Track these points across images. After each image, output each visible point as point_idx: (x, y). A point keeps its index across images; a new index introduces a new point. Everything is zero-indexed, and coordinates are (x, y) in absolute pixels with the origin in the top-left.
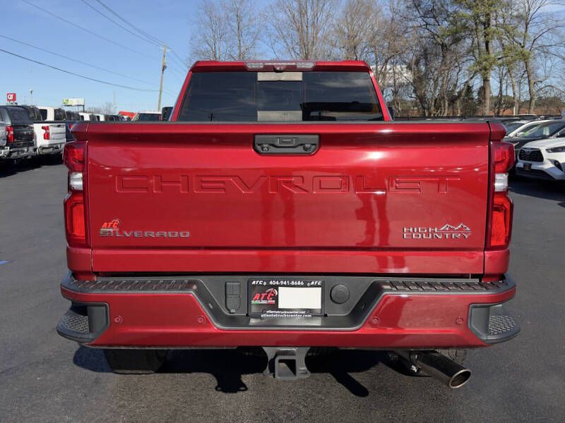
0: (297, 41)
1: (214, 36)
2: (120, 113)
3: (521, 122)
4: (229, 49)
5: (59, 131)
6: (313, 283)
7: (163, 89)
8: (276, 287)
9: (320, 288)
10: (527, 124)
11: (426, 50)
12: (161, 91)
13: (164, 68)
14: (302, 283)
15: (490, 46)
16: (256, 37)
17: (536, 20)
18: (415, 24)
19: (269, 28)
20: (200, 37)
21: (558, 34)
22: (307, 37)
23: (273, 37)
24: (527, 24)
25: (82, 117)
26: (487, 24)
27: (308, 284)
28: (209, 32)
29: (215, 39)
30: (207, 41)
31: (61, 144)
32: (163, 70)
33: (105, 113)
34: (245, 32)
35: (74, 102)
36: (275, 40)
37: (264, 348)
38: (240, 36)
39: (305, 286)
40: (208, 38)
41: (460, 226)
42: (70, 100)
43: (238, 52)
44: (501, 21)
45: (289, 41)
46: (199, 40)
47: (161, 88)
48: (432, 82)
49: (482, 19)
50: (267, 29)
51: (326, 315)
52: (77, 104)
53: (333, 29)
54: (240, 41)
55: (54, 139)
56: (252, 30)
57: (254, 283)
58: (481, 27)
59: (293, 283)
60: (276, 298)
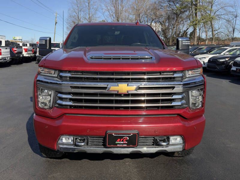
0: (114, 12)
1: (78, 9)
2: (37, 42)
3: (225, 48)
4: (85, 15)
5: (6, 51)
7: (56, 32)
10: (229, 49)
11: (169, 16)
12: (55, 33)
13: (56, 23)
15: (197, 14)
16: (96, 10)
17: (216, 4)
18: (165, 5)
19: (102, 6)
20: (72, 10)
21: (225, 10)
22: (118, 10)
23: (104, 10)
24: (212, 6)
25: (19, 44)
26: (196, 5)
29: (78, 11)
30: (75, 12)
31: (7, 57)
32: (56, 24)
33: (31, 43)
34: (91, 8)
35: (17, 38)
36: (104, 11)
38: (89, 9)
40: (76, 10)
42: (16, 37)
43: (88, 17)
44: (201, 4)
45: (111, 12)
47: (55, 32)
48: (171, 30)
49: (194, 3)
50: (101, 6)
52: (19, 39)
53: (130, 7)
54: (89, 11)
55: (4, 55)
56: (95, 7)
58: (194, 6)
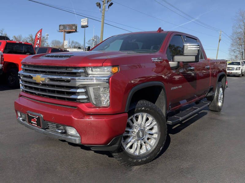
12: (218, 50)
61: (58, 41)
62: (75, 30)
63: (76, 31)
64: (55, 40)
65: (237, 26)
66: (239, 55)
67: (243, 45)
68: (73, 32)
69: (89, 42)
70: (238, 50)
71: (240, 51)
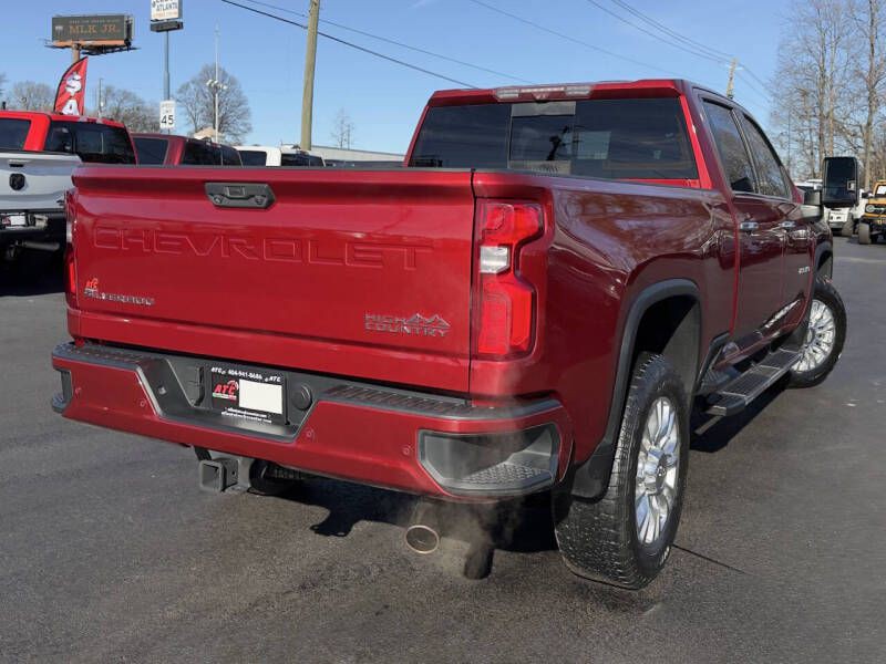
1: (823, 39)
6: (271, 378)
8: (237, 378)
9: (280, 387)
14: (260, 377)
27: (266, 380)
28: (814, 33)
29: (823, 46)
30: (809, 50)
37: (210, 452)
38: (873, 37)
39: (263, 381)
40: (811, 44)
41: (432, 319)
46: (794, 49)
51: (288, 423)
54: (872, 46)
57: (213, 369)
59: (251, 375)
60: (237, 393)
61: (39, 86)
62: (121, 43)
63: (128, 43)
64: (27, 83)
65: (795, 43)
66: (798, 158)
67: (815, 119)
68: (113, 48)
69: (180, 91)
70: (796, 135)
71: (802, 141)
